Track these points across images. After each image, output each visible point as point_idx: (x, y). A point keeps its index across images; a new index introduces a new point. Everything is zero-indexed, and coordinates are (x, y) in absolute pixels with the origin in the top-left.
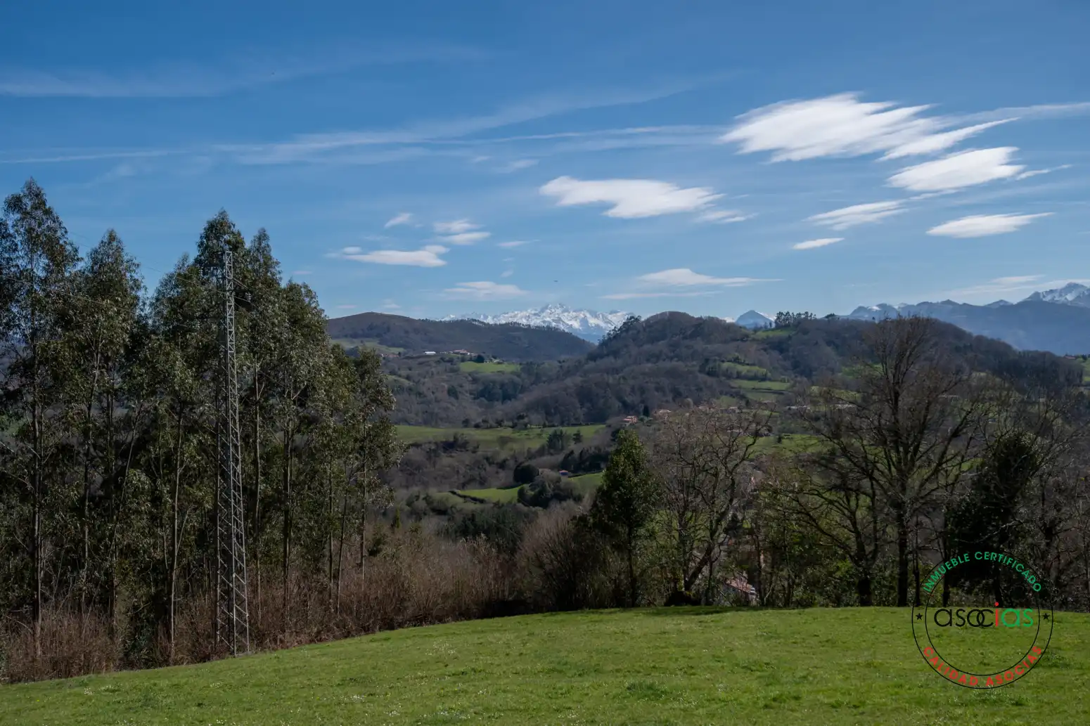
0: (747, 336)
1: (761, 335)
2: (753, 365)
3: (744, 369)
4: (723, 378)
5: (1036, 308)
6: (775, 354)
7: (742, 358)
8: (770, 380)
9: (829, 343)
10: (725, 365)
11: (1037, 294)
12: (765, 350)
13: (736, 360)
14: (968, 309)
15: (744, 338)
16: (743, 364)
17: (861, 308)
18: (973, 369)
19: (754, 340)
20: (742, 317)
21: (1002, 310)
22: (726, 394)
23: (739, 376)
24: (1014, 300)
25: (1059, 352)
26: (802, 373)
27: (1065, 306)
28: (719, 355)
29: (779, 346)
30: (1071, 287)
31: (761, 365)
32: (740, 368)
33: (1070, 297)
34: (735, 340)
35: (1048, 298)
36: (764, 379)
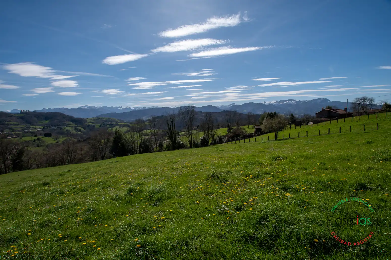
0: (13, 116)
1: (17, 115)
2: (15, 122)
3: (12, 123)
4: (6, 125)
5: (80, 109)
6: (21, 119)
7: (11, 120)
8: (20, 125)
9: (35, 117)
10: (6, 122)
11: (80, 107)
12: (18, 118)
13: (10, 121)
14: (67, 109)
15: (11, 116)
16: (12, 122)
17: (44, 109)
18: (67, 121)
19: (15, 116)
20: (13, 110)
21: (74, 109)
22: (8, 129)
23: (11, 125)
24: (76, 108)
25: (82, 117)
26: (28, 123)
27: (85, 109)
28: (4, 120)
29: (22, 118)
30: (86, 106)
31: (17, 122)
32: (11, 123)
33: (86, 108)
34: (8, 117)
35: (82, 108)
36: (18, 125)
